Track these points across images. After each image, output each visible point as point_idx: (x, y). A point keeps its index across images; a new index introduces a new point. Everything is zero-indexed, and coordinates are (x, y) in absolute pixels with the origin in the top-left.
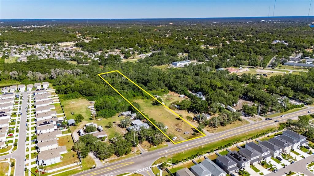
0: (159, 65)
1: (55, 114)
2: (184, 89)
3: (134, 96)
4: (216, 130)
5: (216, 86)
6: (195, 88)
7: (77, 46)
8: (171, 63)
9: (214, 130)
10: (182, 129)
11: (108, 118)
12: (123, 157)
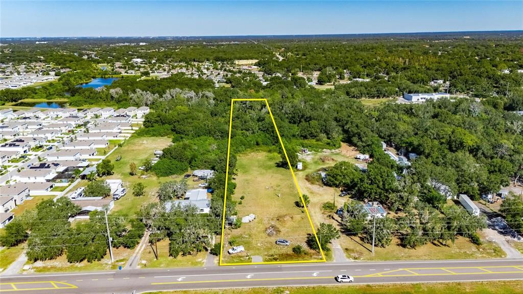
1: (90, 155)
2: (373, 143)
4: (373, 254)
6: (407, 143)
7: (259, 64)
8: (403, 95)
9: (367, 252)
10: (282, 229)
11: (162, 176)
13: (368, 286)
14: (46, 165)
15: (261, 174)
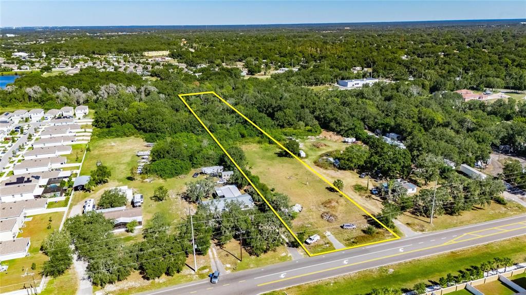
0: (311, 85)
1: (62, 164)
2: (356, 126)
3: (243, 136)
4: (432, 224)
5: (433, 121)
6: (382, 124)
7: (173, 55)
8: (337, 81)
9: (426, 225)
10: (337, 214)
11: (168, 177)
12: (159, 283)
13: (452, 252)
14: (26, 179)
15: (271, 165)
